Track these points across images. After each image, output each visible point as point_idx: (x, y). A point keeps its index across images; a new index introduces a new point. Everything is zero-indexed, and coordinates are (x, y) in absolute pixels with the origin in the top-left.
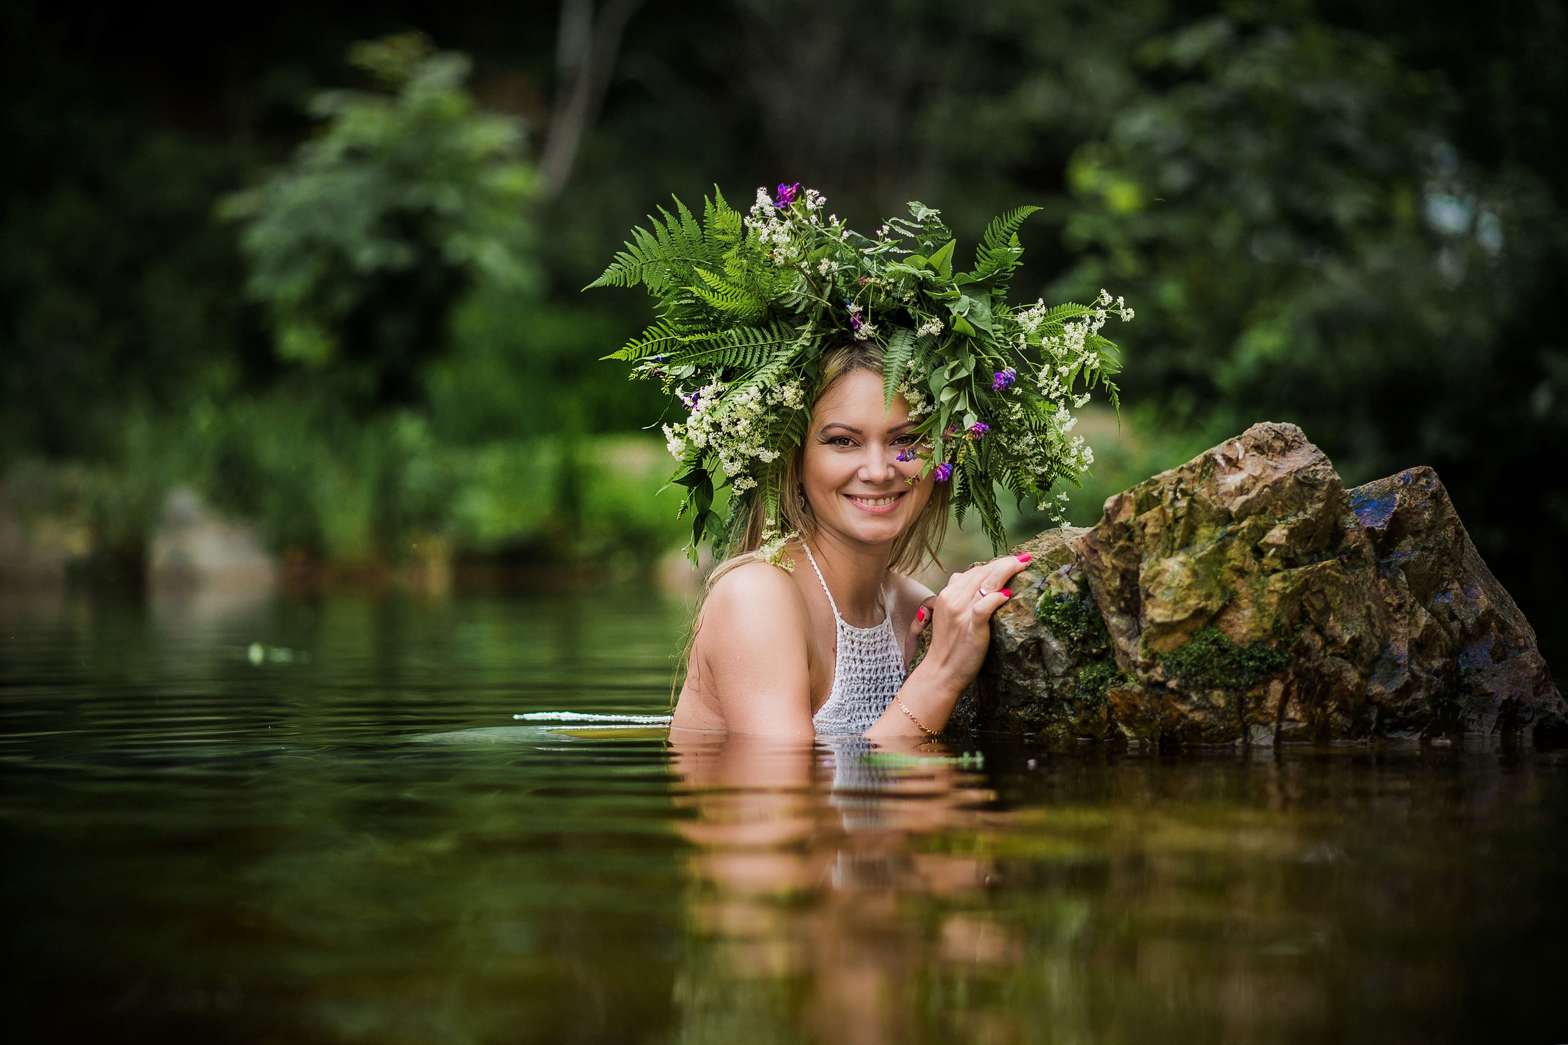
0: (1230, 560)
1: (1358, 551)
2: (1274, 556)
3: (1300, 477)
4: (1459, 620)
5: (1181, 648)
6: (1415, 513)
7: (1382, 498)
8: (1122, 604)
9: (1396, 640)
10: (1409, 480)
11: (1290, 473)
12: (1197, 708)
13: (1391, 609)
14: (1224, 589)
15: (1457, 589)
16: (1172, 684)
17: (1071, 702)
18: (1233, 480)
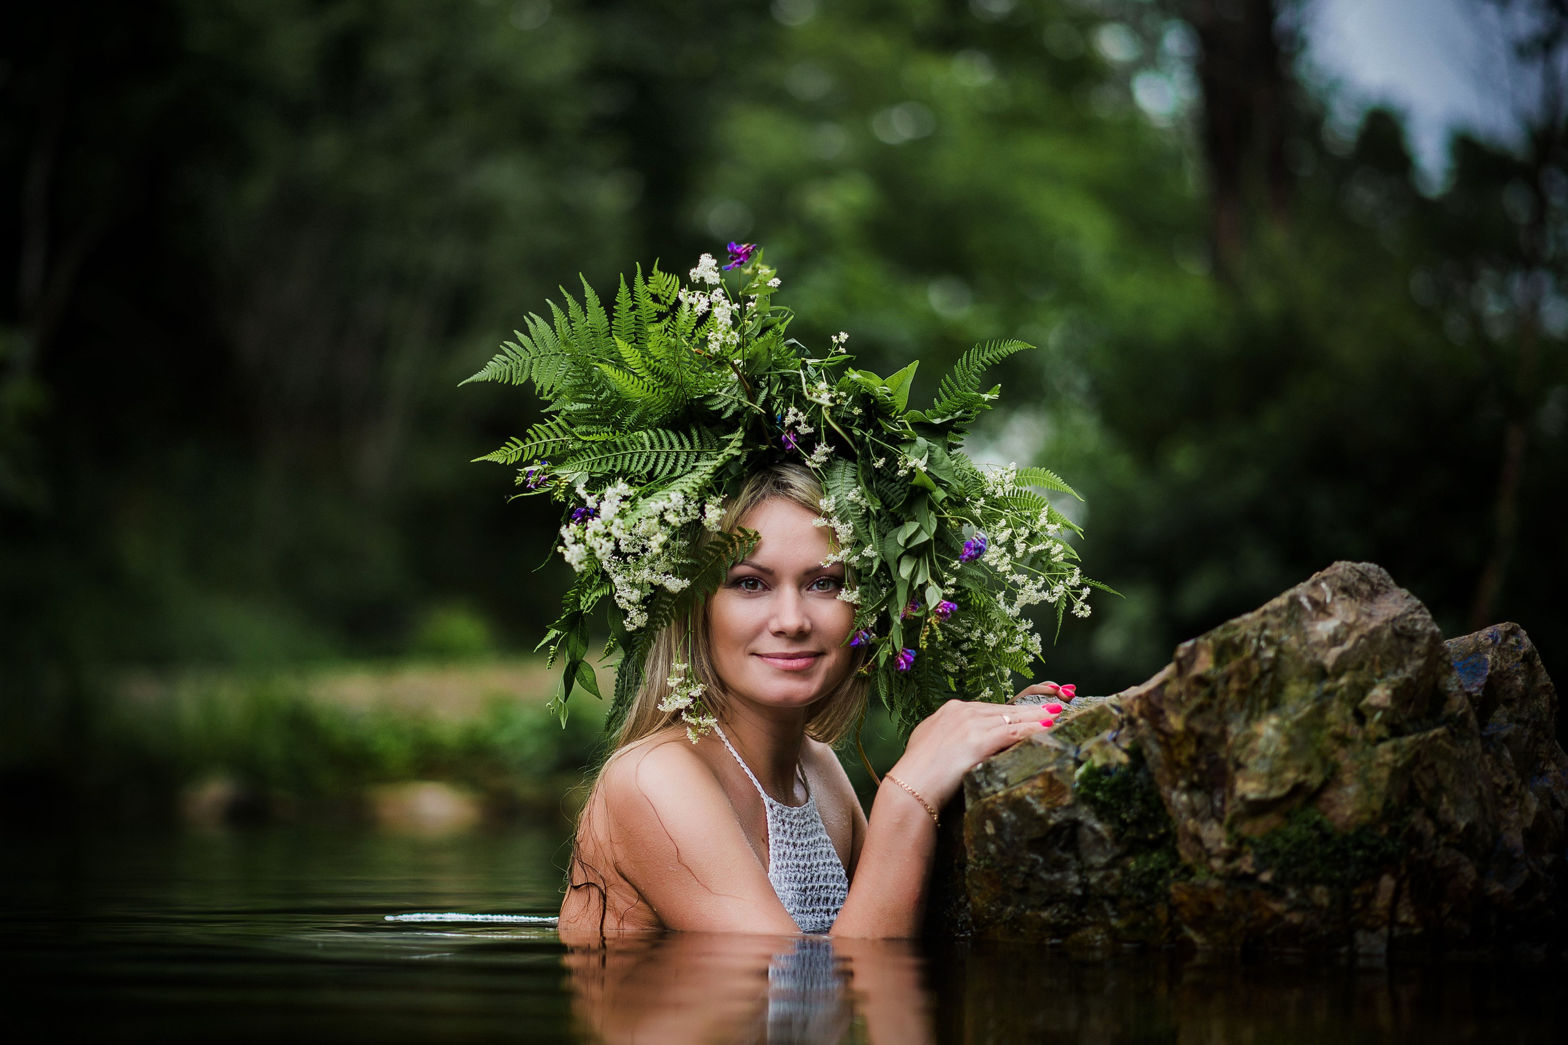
0: (1329, 725)
1: (1464, 718)
2: (1380, 722)
3: (1397, 628)
4: (1561, 808)
5: (1275, 832)
6: (1507, 678)
7: (1465, 659)
8: (1196, 778)
9: (1507, 829)
10: (1497, 638)
11: (1387, 622)
12: (1295, 907)
13: (1500, 792)
14: (1324, 760)
15: (1555, 771)
16: (1266, 877)
17: (1113, 900)
18: (1324, 628)
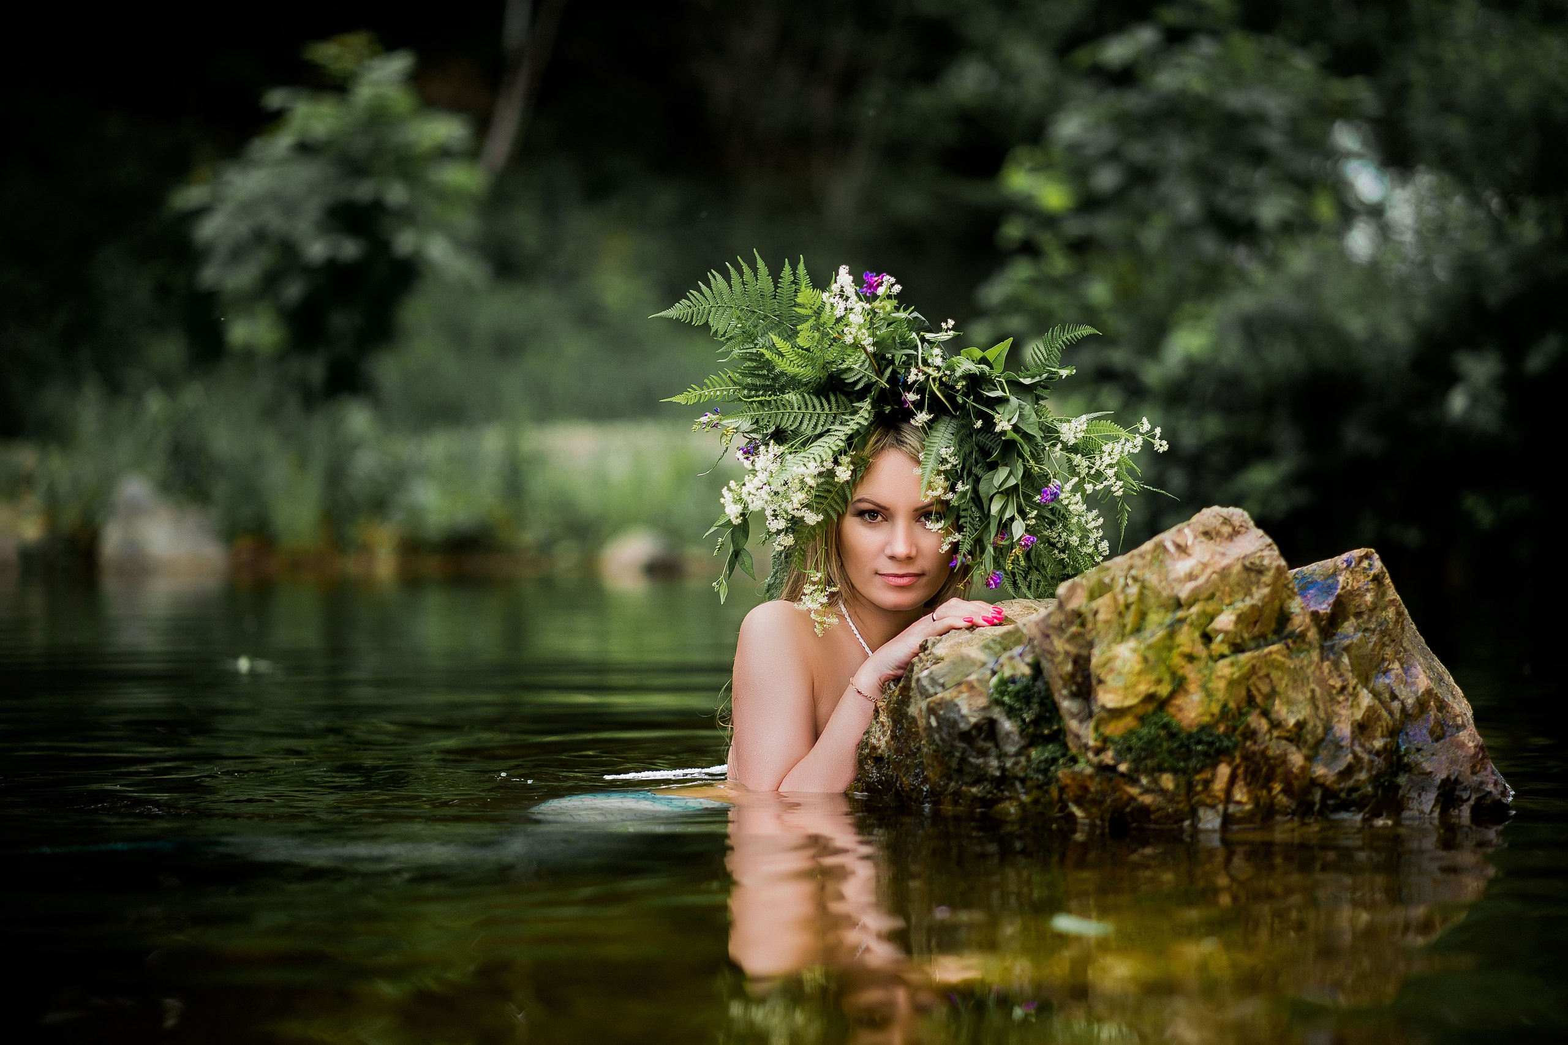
0: (1179, 646)
1: (1302, 636)
2: (1222, 642)
3: (1247, 563)
4: (1399, 700)
5: (1132, 732)
6: (1357, 595)
7: (1326, 579)
8: (1074, 688)
9: (1339, 721)
10: (1351, 562)
11: (1238, 559)
12: (1146, 791)
13: (1334, 692)
14: (1173, 674)
15: (1397, 669)
16: (1123, 768)
17: (1023, 781)
18: (1182, 566)
